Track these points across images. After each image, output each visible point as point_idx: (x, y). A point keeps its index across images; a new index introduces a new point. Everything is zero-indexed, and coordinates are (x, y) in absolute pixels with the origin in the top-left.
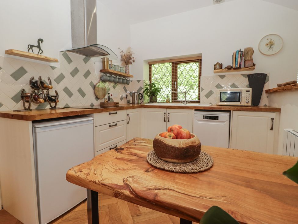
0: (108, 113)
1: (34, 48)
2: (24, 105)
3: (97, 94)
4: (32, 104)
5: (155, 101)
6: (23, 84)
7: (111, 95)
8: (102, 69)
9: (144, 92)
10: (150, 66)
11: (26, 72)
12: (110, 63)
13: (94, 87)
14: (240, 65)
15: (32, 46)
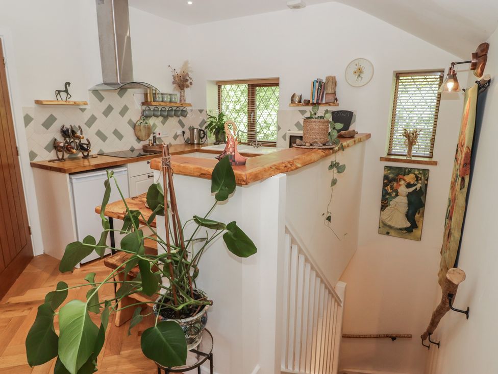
0: (146, 162)
1: (61, 93)
2: (57, 155)
3: (139, 134)
4: (65, 153)
6: (54, 133)
7: (159, 134)
8: (144, 101)
9: (207, 127)
10: (219, 87)
11: (55, 119)
12: (154, 92)
13: (134, 127)
14: (318, 100)
15: (59, 92)
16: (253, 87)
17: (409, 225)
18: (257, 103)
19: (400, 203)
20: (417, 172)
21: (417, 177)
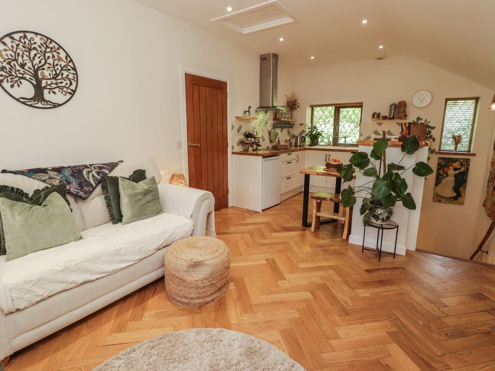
5: (317, 144)
6: (241, 136)
7: (280, 139)
8: (274, 118)
9: (306, 135)
10: (312, 109)
11: (242, 128)
12: (281, 112)
13: (270, 134)
14: (393, 116)
15: (246, 112)
16: (338, 108)
17: (455, 195)
18: (341, 119)
19: (450, 180)
20: (461, 161)
21: (461, 164)
